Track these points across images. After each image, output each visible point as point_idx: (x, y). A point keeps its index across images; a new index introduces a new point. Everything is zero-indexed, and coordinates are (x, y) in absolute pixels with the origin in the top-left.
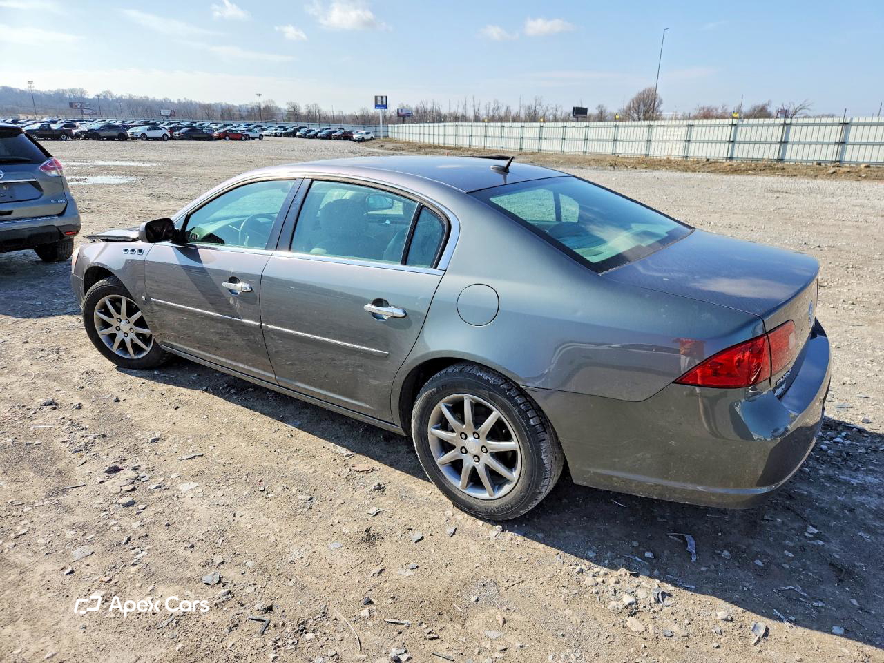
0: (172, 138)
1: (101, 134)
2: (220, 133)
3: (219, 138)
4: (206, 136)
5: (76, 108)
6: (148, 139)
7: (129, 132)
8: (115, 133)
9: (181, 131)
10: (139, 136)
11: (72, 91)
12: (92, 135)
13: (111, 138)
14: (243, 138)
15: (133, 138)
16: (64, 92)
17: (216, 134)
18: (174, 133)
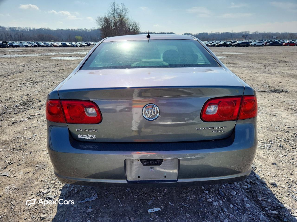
0: (266, 45)
1: (241, 45)
2: (286, 43)
3: (285, 45)
4: (279, 45)
5: (244, 37)
6: (257, 46)
7: (250, 44)
8: (245, 44)
9: (270, 43)
10: (253, 45)
11: (245, 32)
12: (238, 45)
13: (244, 46)
14: (296, 45)
15: (251, 46)
16: (243, 32)
17: (284, 44)
18: (267, 44)
